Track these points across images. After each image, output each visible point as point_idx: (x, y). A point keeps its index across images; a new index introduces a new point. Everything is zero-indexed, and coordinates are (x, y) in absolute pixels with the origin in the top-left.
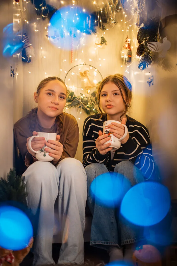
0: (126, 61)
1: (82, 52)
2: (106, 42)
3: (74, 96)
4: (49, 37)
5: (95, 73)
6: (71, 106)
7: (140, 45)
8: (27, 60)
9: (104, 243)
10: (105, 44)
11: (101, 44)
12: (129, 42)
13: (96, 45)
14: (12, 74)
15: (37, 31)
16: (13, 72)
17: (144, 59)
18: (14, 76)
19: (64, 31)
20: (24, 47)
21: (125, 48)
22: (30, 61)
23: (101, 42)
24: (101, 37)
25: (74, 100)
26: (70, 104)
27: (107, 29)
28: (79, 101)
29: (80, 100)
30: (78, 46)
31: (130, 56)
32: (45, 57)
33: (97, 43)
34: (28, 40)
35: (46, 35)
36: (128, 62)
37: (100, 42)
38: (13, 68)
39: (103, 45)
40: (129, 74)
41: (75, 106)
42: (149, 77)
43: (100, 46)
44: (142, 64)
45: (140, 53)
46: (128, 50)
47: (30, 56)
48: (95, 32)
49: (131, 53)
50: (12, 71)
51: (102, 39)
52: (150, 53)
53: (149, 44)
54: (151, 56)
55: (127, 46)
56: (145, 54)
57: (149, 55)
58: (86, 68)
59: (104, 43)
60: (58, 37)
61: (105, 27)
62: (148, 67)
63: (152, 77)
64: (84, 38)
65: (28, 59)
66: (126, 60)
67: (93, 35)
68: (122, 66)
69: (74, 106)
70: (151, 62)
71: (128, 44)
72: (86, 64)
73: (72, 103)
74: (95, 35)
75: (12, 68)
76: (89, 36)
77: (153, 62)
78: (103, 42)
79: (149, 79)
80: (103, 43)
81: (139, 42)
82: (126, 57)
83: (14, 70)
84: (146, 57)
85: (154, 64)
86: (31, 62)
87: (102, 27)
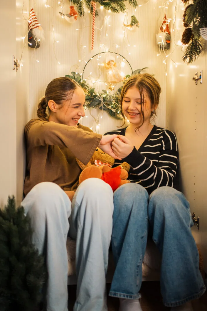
0: (164, 49)
1: (107, 35)
2: (138, 23)
3: (94, 93)
4: (63, 14)
5: (123, 64)
6: (90, 107)
7: (186, 29)
8: (35, 45)
9: (127, 296)
10: (137, 25)
11: (132, 25)
12: (168, 23)
13: (124, 27)
14: (15, 66)
15: (48, 7)
16: (16, 64)
17: (192, 49)
18: (18, 68)
19: (84, 8)
20: (32, 28)
21: (163, 31)
22: (38, 46)
23: (132, 23)
24: (131, 16)
25: (94, 99)
26: (89, 104)
27: (140, 6)
28: (100, 101)
29: (102, 100)
30: (102, 28)
31: (168, 42)
32: (58, 42)
33: (126, 24)
34: (35, 18)
35: (60, 12)
36: (166, 50)
37: (130, 23)
38: (16, 58)
39: (133, 27)
40: (167, 64)
41: (95, 106)
42: (196, 72)
43: (129, 28)
44: (188, 55)
45: (187, 40)
46: (166, 33)
47: (39, 40)
48: (124, 10)
49: (170, 37)
50: (14, 62)
51: (132, 19)
52: (199, 40)
53: (202, 30)
54: (200, 45)
55: (164, 27)
56: (193, 42)
57: (198, 43)
58: (111, 57)
59: (135, 24)
60: (75, 16)
61: (136, 2)
62: (196, 58)
63: (201, 73)
64: (109, 17)
65: (36, 43)
66: (164, 46)
67: (120, 12)
68: (158, 55)
69: (93, 107)
70: (200, 52)
71: (167, 25)
72: (110, 51)
73: (91, 103)
74: (123, 13)
75: (14, 58)
76: (116, 14)
77: (203, 52)
78: (134, 22)
79: (196, 74)
80: (133, 24)
81: (186, 25)
82: (163, 43)
83: (17, 61)
84: (194, 46)
85: (204, 54)
86: (39, 48)
87: (133, 2)
